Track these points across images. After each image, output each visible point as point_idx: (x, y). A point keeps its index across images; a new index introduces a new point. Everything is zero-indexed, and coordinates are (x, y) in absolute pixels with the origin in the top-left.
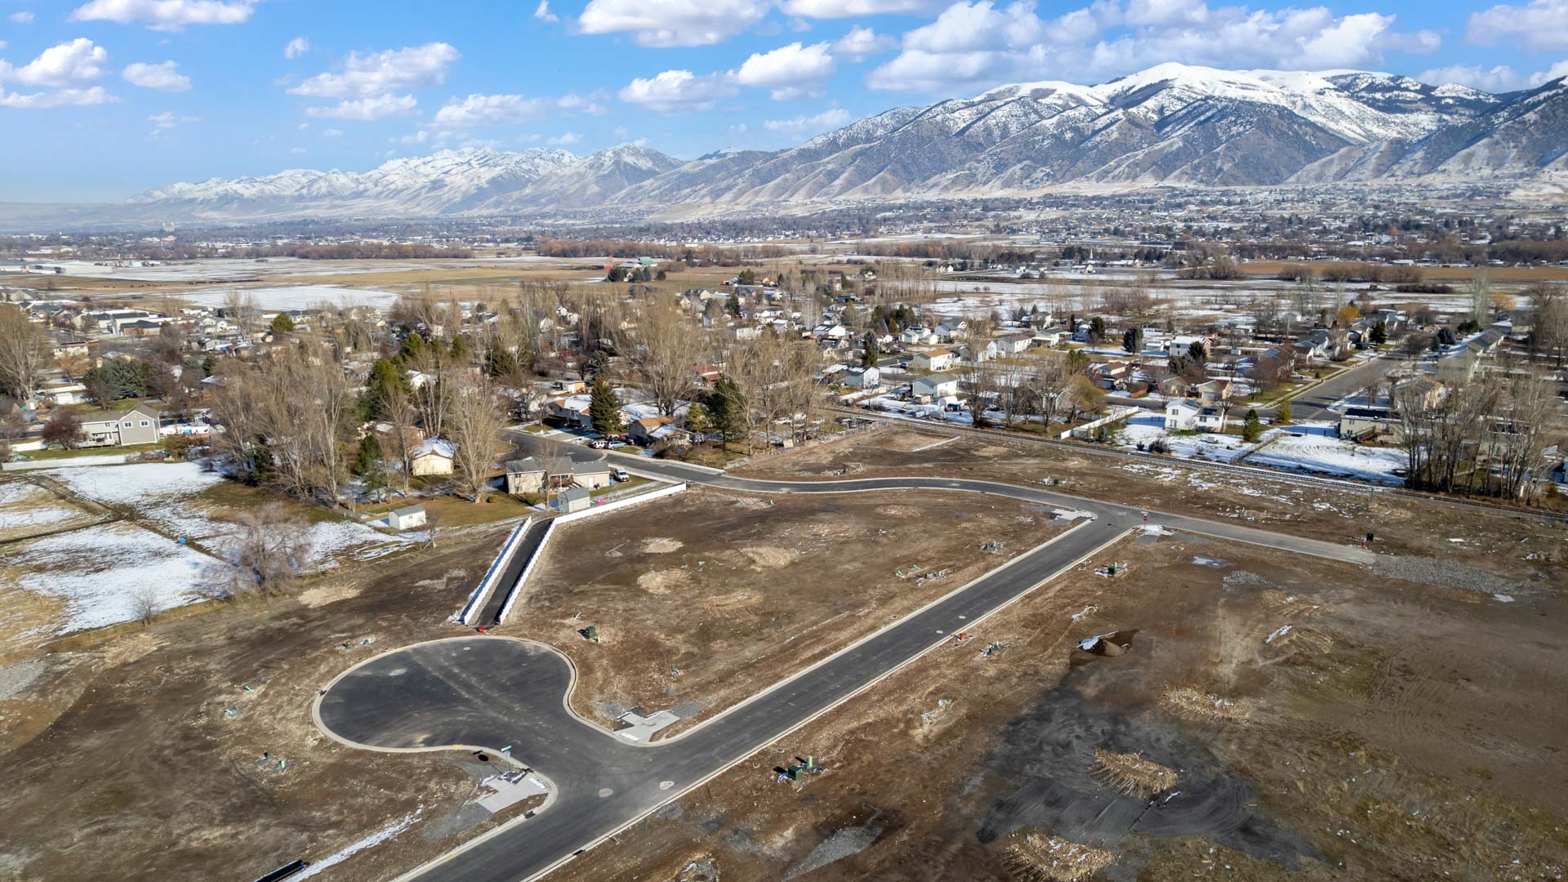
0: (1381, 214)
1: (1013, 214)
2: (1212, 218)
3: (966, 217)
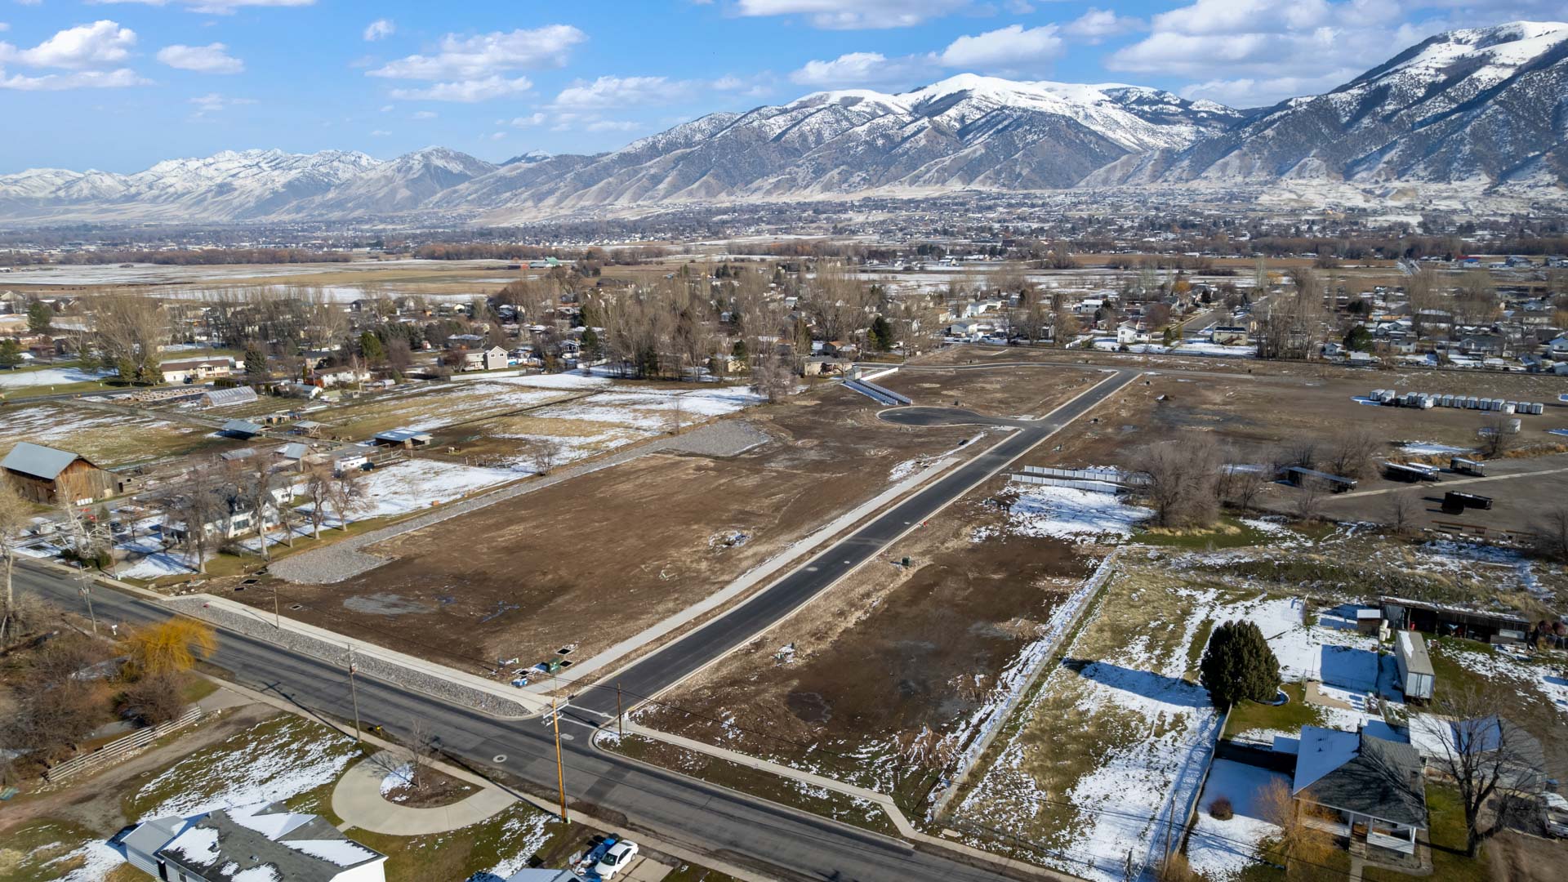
0: (1162, 215)
1: (843, 216)
2: (1023, 219)
3: (800, 219)
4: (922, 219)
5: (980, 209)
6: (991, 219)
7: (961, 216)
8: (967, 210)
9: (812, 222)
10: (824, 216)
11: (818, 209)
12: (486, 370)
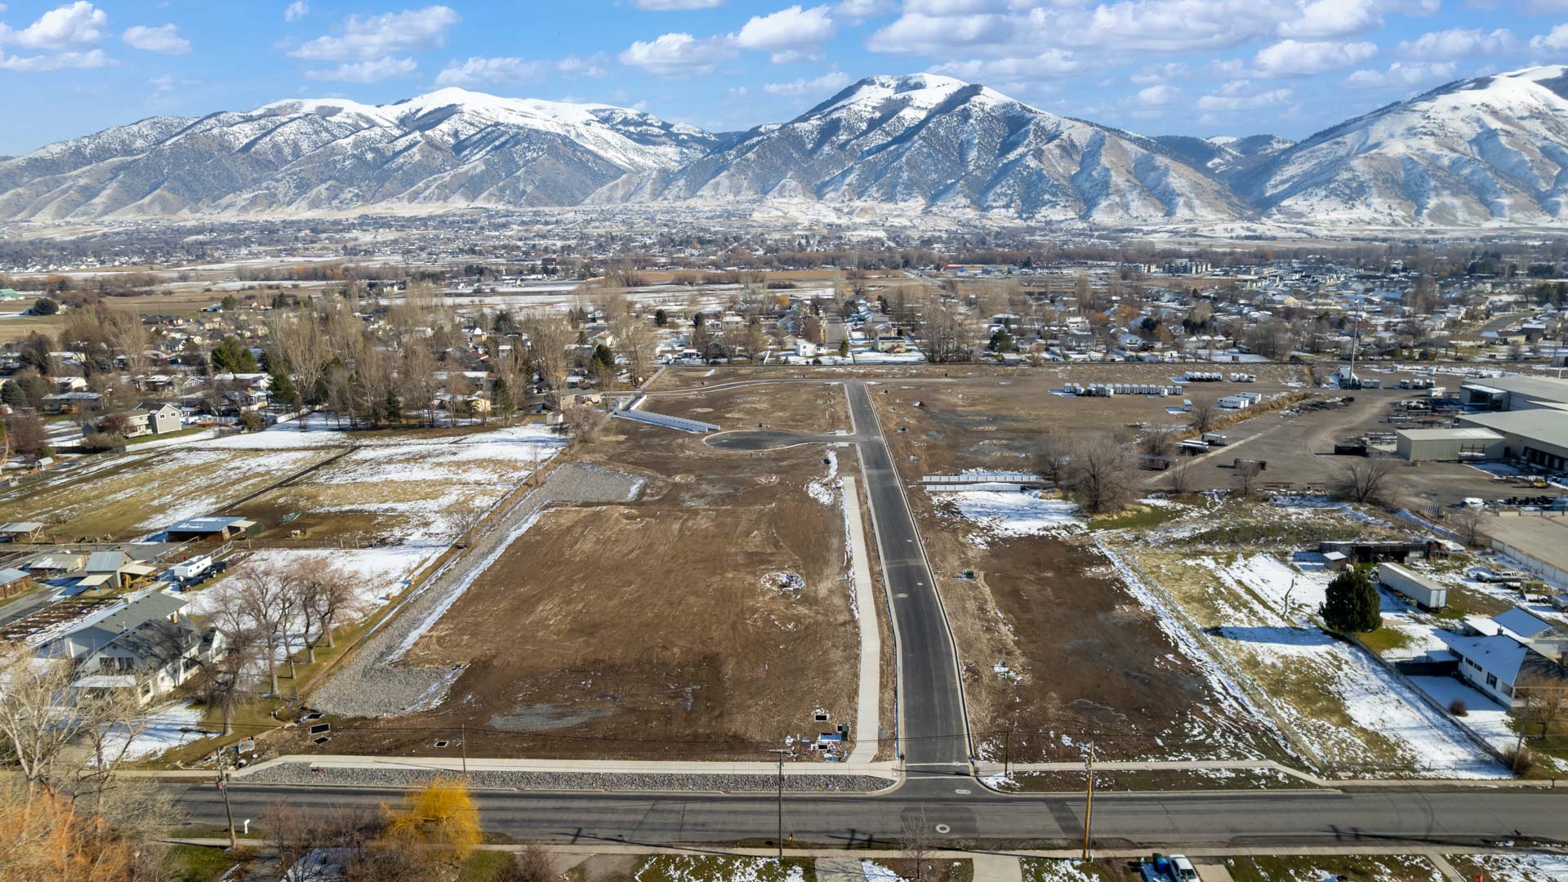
1: (348, 236)
2: (544, 237)
3: (297, 239)
4: (437, 237)
5: (497, 227)
6: (511, 237)
7: (477, 234)
8: (482, 228)
9: (312, 242)
10: (324, 235)
11: (316, 228)
12: (156, 435)
